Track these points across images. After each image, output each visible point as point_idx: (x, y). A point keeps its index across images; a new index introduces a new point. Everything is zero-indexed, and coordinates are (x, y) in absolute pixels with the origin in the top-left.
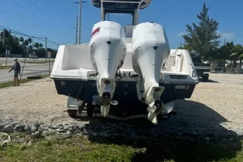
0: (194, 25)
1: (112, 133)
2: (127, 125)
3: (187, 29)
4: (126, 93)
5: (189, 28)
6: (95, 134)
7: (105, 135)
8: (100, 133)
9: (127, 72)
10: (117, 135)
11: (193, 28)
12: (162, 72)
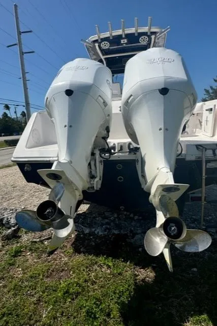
0: (211, 88)
1: (109, 229)
2: (132, 215)
3: (205, 93)
4: (120, 179)
5: (207, 91)
6: (87, 231)
7: (100, 233)
8: (93, 230)
9: (125, 143)
10: (116, 232)
11: (211, 91)
12: (181, 139)
